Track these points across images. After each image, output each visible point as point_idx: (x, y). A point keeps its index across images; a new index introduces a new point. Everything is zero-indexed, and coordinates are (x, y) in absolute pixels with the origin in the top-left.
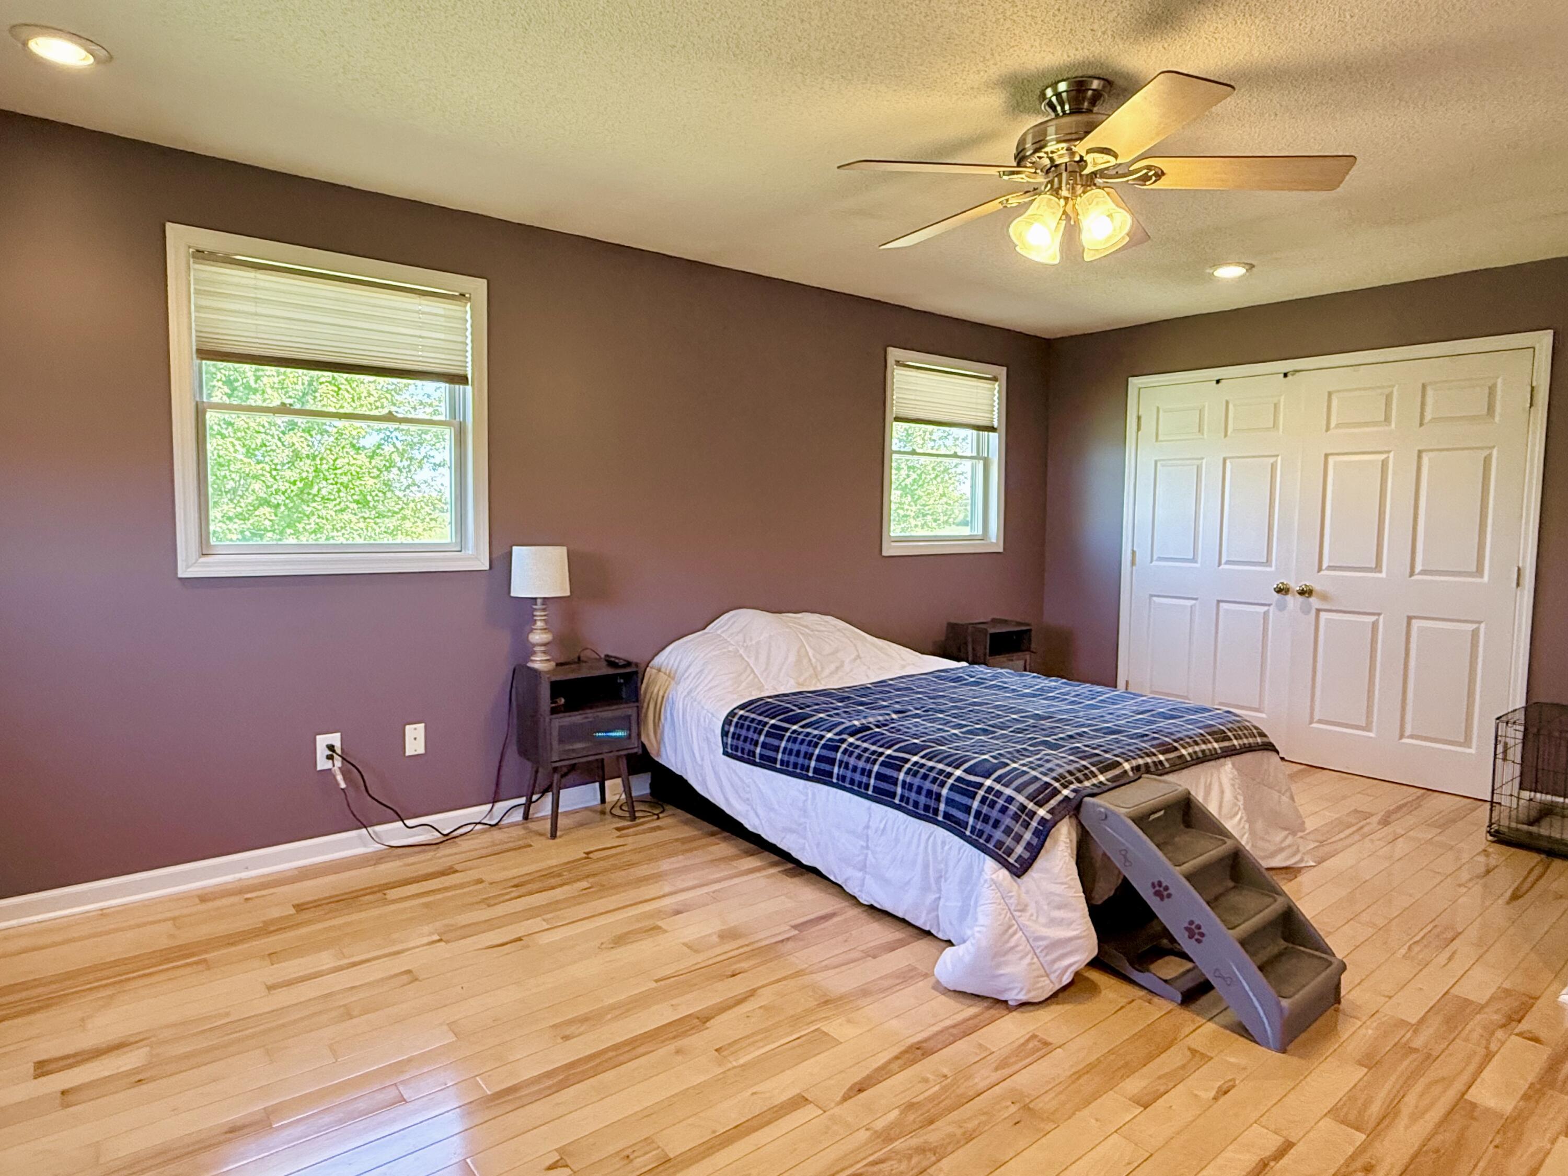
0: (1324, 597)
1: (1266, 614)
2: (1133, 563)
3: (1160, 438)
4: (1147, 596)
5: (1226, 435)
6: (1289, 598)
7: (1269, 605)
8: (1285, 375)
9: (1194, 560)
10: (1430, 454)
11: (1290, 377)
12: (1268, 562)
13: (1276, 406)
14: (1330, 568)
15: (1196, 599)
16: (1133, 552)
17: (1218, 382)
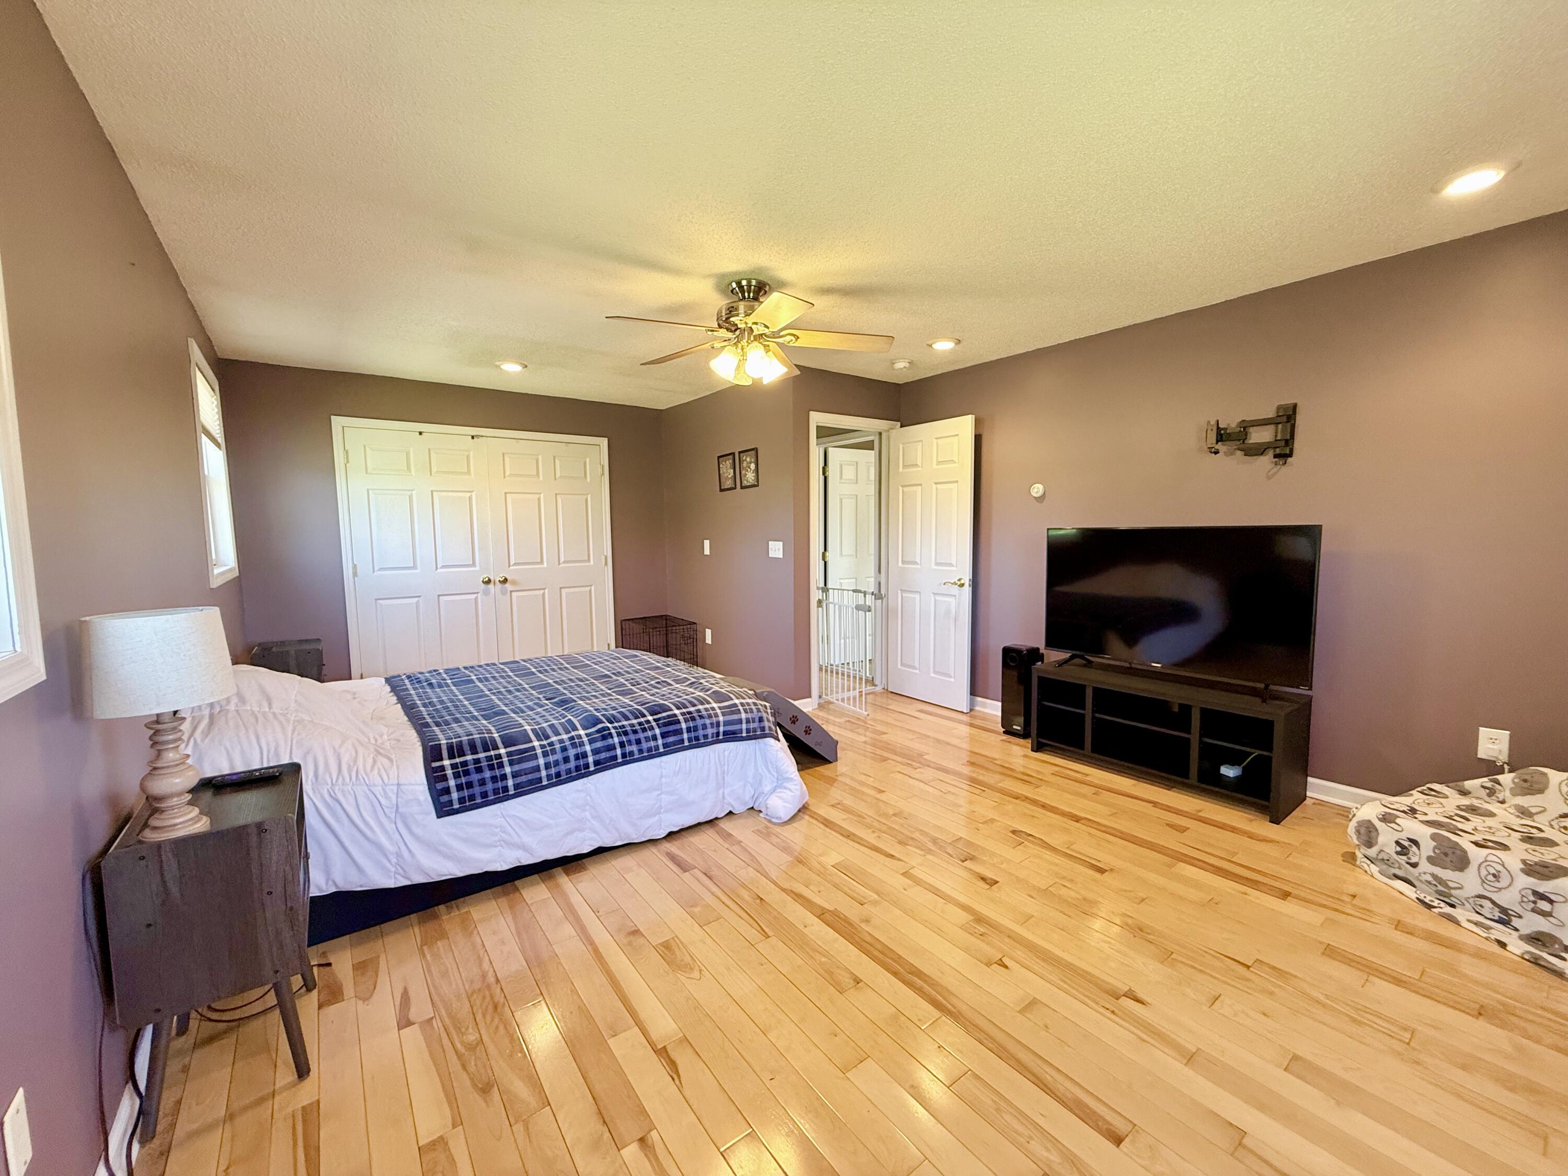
0: (514, 583)
1: (476, 599)
2: (355, 574)
3: (369, 471)
4: (374, 601)
5: (431, 474)
6: (491, 586)
7: (478, 593)
8: (473, 437)
9: (414, 567)
10: (563, 496)
11: (476, 439)
12: (474, 564)
13: (468, 457)
14: (515, 564)
15: (419, 597)
16: (355, 567)
17: (421, 433)
